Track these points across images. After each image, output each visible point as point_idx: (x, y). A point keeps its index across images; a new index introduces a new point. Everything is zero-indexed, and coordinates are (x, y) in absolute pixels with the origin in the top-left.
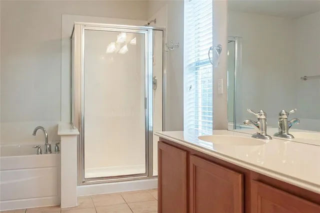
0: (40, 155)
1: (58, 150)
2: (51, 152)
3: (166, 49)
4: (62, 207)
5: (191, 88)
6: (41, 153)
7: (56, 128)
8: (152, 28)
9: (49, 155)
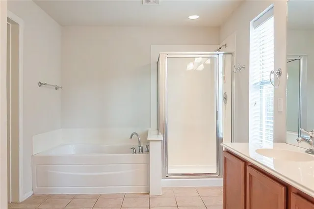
0: (135, 154)
1: (148, 151)
2: (143, 153)
3: (234, 70)
4: (151, 194)
5: (255, 104)
6: (135, 153)
7: (146, 134)
8: (223, 52)
9: (141, 155)
